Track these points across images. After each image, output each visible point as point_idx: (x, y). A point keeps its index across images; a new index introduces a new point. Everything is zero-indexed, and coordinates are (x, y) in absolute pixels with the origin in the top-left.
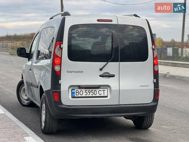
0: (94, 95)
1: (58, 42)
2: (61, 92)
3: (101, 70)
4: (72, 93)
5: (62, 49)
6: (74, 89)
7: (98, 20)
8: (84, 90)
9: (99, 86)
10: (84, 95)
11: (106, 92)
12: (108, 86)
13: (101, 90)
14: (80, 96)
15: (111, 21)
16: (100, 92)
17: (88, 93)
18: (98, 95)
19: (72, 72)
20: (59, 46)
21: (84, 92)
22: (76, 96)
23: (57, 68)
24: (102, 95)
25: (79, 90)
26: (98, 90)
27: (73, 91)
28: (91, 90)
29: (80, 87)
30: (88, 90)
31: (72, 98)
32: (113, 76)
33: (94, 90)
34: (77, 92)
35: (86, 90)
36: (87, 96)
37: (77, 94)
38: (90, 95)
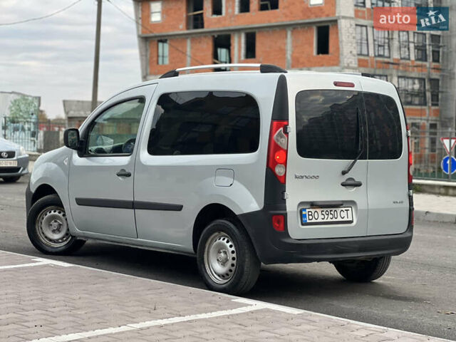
0: (334, 220)
1: (275, 123)
2: (286, 214)
3: (344, 173)
4: (302, 216)
6: (305, 210)
7: (336, 84)
8: (319, 210)
9: (341, 203)
10: (320, 220)
11: (350, 212)
12: (352, 203)
13: (344, 209)
14: (314, 221)
15: (352, 85)
16: (344, 214)
17: (326, 216)
18: (339, 219)
19: (302, 177)
20: (281, 129)
21: (319, 215)
22: (308, 221)
23: (279, 170)
24: (345, 219)
25: (313, 211)
26: (339, 210)
27: (304, 213)
28: (329, 210)
29: (313, 205)
30: (325, 210)
31: (303, 224)
32: (359, 185)
33: (334, 209)
34: (310, 213)
35: (322, 210)
36: (325, 220)
37: (311, 217)
38: (329, 220)
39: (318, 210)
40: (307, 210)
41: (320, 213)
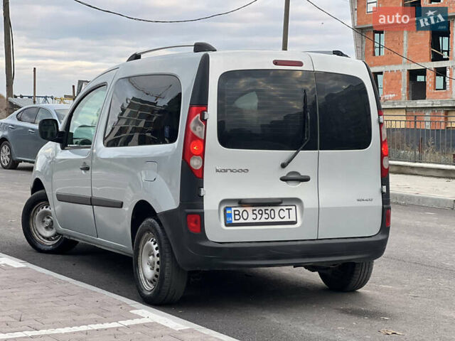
0: (270, 220)
1: (194, 108)
2: (203, 213)
3: (283, 166)
4: (226, 215)
5: (205, 121)
6: (230, 208)
7: (276, 63)
8: (250, 209)
9: (280, 201)
10: (250, 221)
11: (292, 212)
12: (296, 201)
13: (284, 208)
14: (242, 221)
15: (300, 64)
16: (282, 214)
17: (259, 216)
18: (277, 219)
19: (226, 171)
20: (199, 115)
21: (250, 215)
22: (234, 222)
23: (195, 163)
24: (286, 219)
25: (241, 209)
26: (277, 209)
27: (228, 212)
28: (263, 209)
29: (241, 203)
30: (258, 209)
31: (226, 225)
32: (306, 179)
33: (270, 208)
34: (237, 213)
35: (254, 208)
36: (257, 221)
37: (237, 217)
38: (263, 220)
39: (247, 209)
40: (233, 209)
41: (250, 213)
